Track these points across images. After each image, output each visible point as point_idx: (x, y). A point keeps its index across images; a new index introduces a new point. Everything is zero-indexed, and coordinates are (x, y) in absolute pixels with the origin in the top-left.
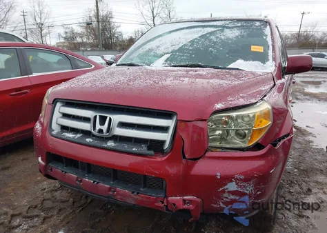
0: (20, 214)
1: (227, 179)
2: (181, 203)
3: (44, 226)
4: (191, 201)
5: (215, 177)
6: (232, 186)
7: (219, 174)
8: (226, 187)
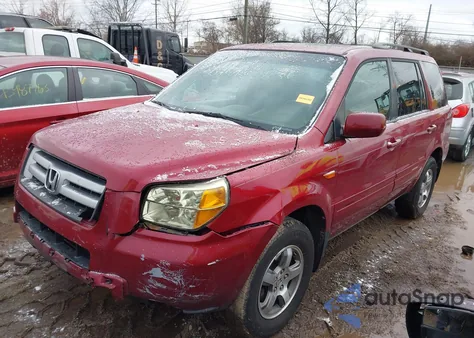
0: (13, 260)
1: (152, 263)
2: (100, 280)
3: (27, 277)
4: (111, 280)
5: (139, 258)
6: (157, 272)
7: (143, 256)
8: (150, 272)
